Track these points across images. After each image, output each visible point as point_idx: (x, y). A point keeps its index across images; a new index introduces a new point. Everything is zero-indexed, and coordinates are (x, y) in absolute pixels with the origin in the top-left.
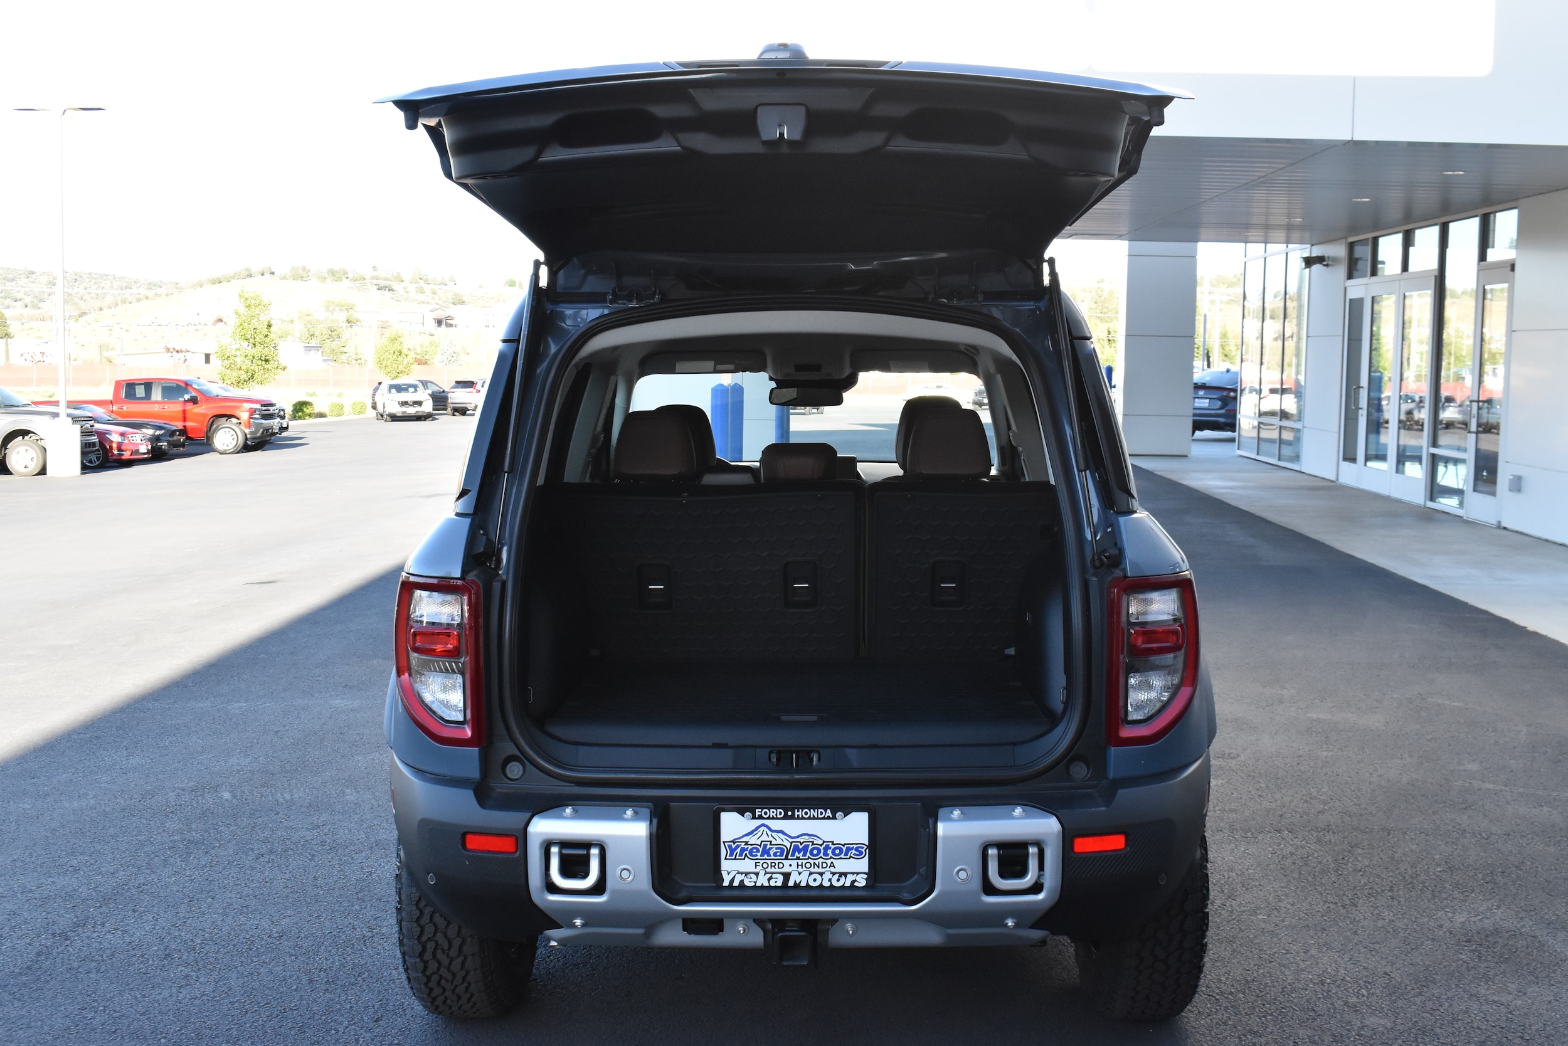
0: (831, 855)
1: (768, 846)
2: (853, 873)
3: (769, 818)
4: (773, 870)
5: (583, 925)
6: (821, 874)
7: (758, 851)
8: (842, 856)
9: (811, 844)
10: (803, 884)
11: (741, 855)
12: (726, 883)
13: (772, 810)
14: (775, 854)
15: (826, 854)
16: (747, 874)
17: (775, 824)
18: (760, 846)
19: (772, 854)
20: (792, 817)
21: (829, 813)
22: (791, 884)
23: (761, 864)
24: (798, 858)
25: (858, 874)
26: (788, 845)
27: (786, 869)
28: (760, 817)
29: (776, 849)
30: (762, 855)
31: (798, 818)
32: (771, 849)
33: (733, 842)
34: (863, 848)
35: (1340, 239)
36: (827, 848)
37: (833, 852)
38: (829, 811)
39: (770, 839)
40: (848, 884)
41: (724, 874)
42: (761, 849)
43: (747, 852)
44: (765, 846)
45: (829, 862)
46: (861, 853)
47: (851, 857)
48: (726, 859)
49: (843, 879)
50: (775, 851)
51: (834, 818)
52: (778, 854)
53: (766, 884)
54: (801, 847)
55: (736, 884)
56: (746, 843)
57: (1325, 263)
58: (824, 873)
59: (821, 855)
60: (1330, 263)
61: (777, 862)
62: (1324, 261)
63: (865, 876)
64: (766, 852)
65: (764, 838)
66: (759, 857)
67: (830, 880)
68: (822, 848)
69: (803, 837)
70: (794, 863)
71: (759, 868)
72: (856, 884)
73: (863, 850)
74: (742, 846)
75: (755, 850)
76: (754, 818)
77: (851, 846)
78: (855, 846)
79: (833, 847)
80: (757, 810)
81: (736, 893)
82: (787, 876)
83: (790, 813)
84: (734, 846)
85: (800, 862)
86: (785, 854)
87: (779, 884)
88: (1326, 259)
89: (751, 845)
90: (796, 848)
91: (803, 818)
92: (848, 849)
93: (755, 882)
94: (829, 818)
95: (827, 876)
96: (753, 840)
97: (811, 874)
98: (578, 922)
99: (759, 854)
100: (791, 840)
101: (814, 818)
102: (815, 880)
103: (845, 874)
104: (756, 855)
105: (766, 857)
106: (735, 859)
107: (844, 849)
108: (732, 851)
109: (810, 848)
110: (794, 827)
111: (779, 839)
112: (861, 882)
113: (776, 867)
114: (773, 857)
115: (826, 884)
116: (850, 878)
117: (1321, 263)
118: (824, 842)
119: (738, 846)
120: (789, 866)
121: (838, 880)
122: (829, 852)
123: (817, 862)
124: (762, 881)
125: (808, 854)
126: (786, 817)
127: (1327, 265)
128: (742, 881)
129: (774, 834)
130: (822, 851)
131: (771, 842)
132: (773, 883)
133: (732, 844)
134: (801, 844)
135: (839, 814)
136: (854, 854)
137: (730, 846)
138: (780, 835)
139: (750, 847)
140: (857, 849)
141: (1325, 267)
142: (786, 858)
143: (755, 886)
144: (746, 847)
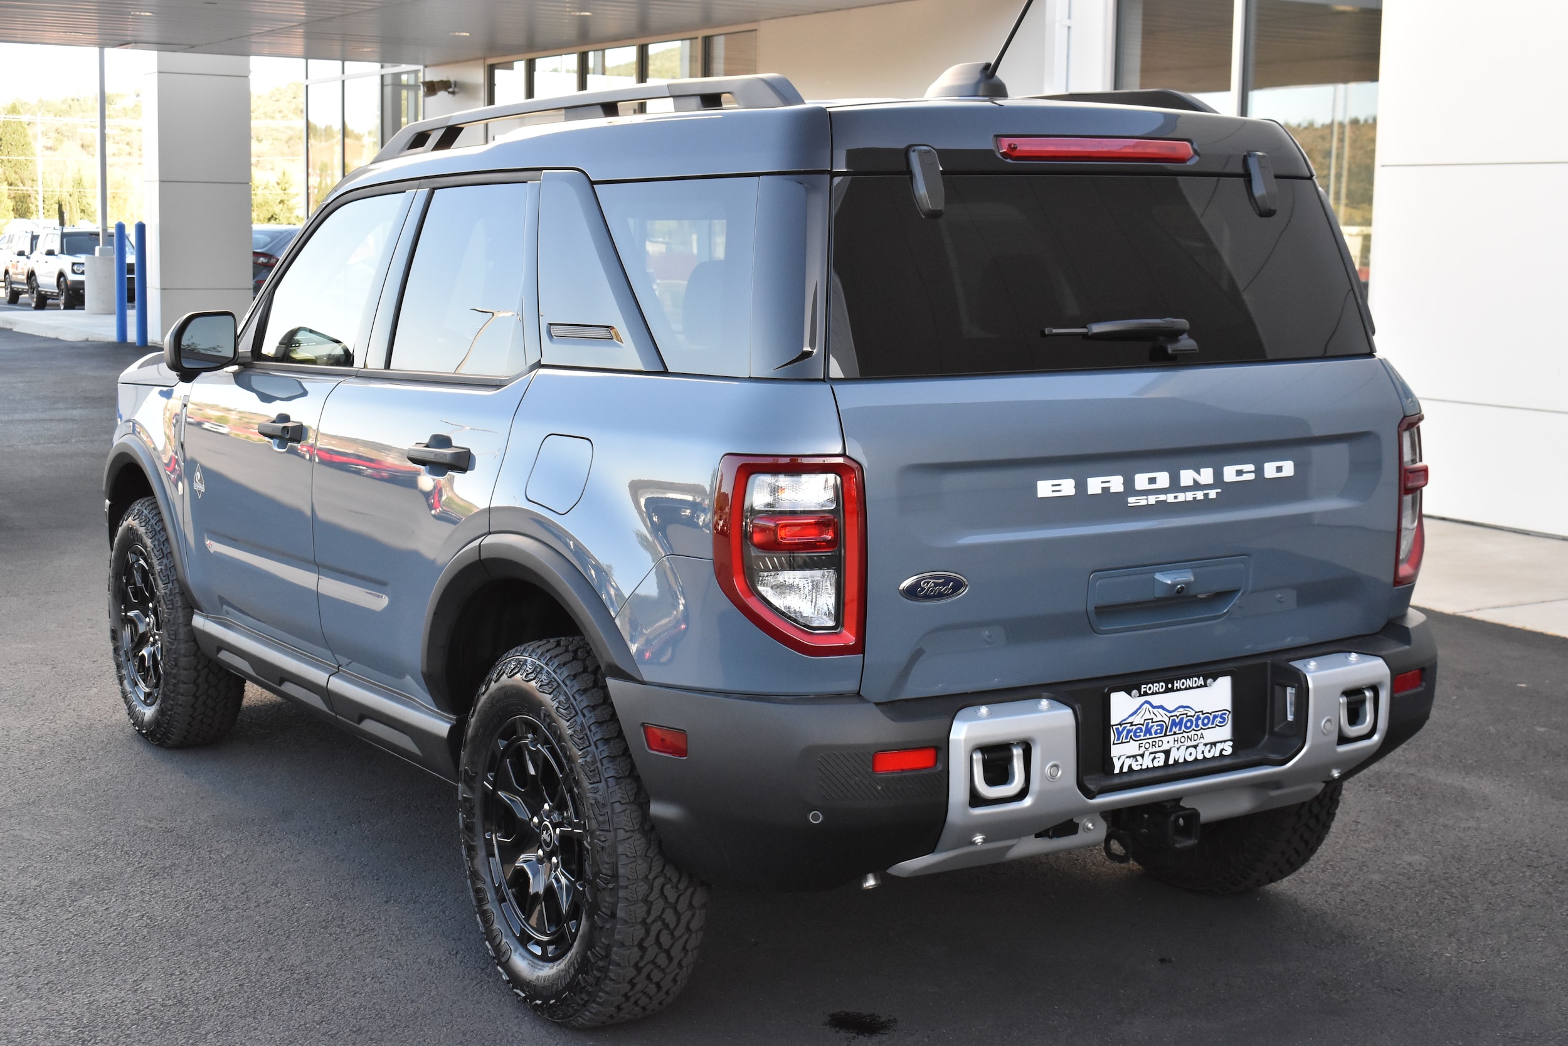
0: (1201, 726)
1: (1150, 724)
2: (1221, 742)
3: (1153, 694)
4: (1154, 749)
5: (985, 841)
6: (1195, 747)
7: (1141, 731)
8: (1210, 726)
9: (1185, 716)
10: (1181, 760)
11: (1126, 738)
12: (1117, 771)
13: (1155, 685)
14: (1156, 733)
15: (1197, 726)
16: (1134, 756)
17: (1156, 700)
18: (1143, 725)
19: (1153, 731)
20: (1172, 690)
21: (1201, 681)
22: (1171, 762)
23: (1143, 745)
24: (1175, 733)
25: (1225, 741)
26: (1166, 719)
27: (1165, 747)
28: (1146, 694)
29: (1157, 726)
30: (1145, 735)
31: (1177, 690)
32: (1152, 726)
33: (1120, 724)
34: (1225, 714)
35: (479, 59)
36: (1198, 718)
37: (1204, 724)
38: (1201, 678)
39: (1152, 716)
40: (1217, 754)
41: (1115, 760)
42: (1144, 728)
43: (1132, 734)
44: (1148, 724)
45: (1199, 733)
46: (1224, 719)
47: (1217, 725)
48: (1114, 744)
49: (1213, 750)
50: (1156, 728)
51: (1206, 686)
52: (1159, 731)
53: (1151, 766)
54: (1177, 721)
55: (1125, 769)
56: (1132, 724)
57: (450, 90)
58: (1197, 745)
59: (1194, 727)
60: (456, 90)
61: (1157, 740)
62: (450, 87)
63: (1231, 743)
64: (1148, 731)
65: (1147, 716)
66: (1142, 738)
67: (1203, 752)
68: (1194, 719)
69: (1179, 710)
70: (1171, 739)
71: (1143, 749)
72: (1224, 753)
73: (1226, 717)
74: (1128, 728)
75: (1138, 731)
76: (1140, 695)
77: (1217, 713)
78: (1220, 713)
79: (1202, 716)
80: (1143, 686)
81: (1125, 779)
82: (1167, 753)
83: (1170, 686)
84: (1121, 729)
85: (1176, 736)
86: (1164, 731)
87: (1162, 763)
88: (453, 86)
89: (1135, 725)
90: (1174, 724)
91: (1181, 689)
92: (1215, 717)
93: (1141, 765)
94: (1201, 686)
95: (1201, 748)
96: (1137, 720)
97: (1188, 747)
98: (979, 839)
99: (1142, 734)
100: (1169, 715)
101: (1190, 688)
102: (1191, 754)
103: (1214, 744)
104: (1140, 736)
105: (1148, 736)
106: (1122, 743)
107: (1211, 717)
108: (1119, 733)
109: (1185, 720)
110: (1171, 700)
111: (1161, 716)
112: (1228, 751)
113: (1157, 746)
114: (1154, 736)
115: (1200, 757)
116: (1219, 746)
117: (446, 90)
118: (1196, 712)
119: (1125, 728)
120: (1167, 743)
121: (1209, 751)
122: (1200, 722)
123: (1189, 734)
124: (1147, 762)
125: (1183, 728)
126: (1167, 691)
127: (453, 93)
128: (1130, 766)
129: (1155, 711)
130: (1194, 722)
131: (1152, 719)
132: (1156, 765)
133: (1119, 726)
134: (1178, 717)
135: (1209, 681)
136: (1220, 722)
137: (1117, 729)
138: (1160, 710)
139: (1134, 728)
140: (1221, 717)
141: (451, 95)
142: (1165, 735)
143: (1141, 769)
144: (1131, 728)
